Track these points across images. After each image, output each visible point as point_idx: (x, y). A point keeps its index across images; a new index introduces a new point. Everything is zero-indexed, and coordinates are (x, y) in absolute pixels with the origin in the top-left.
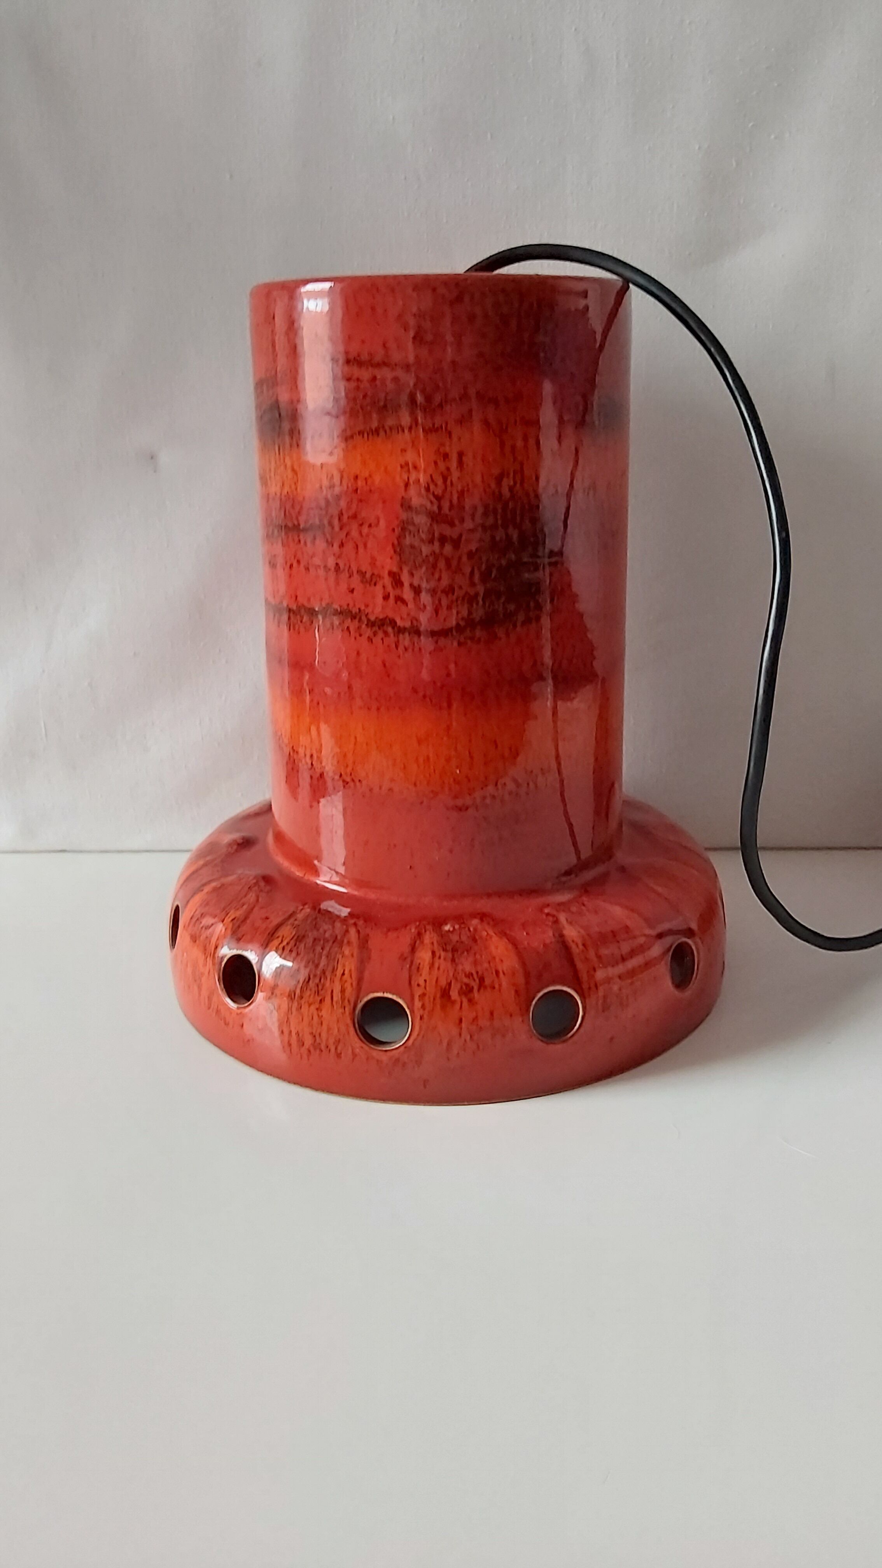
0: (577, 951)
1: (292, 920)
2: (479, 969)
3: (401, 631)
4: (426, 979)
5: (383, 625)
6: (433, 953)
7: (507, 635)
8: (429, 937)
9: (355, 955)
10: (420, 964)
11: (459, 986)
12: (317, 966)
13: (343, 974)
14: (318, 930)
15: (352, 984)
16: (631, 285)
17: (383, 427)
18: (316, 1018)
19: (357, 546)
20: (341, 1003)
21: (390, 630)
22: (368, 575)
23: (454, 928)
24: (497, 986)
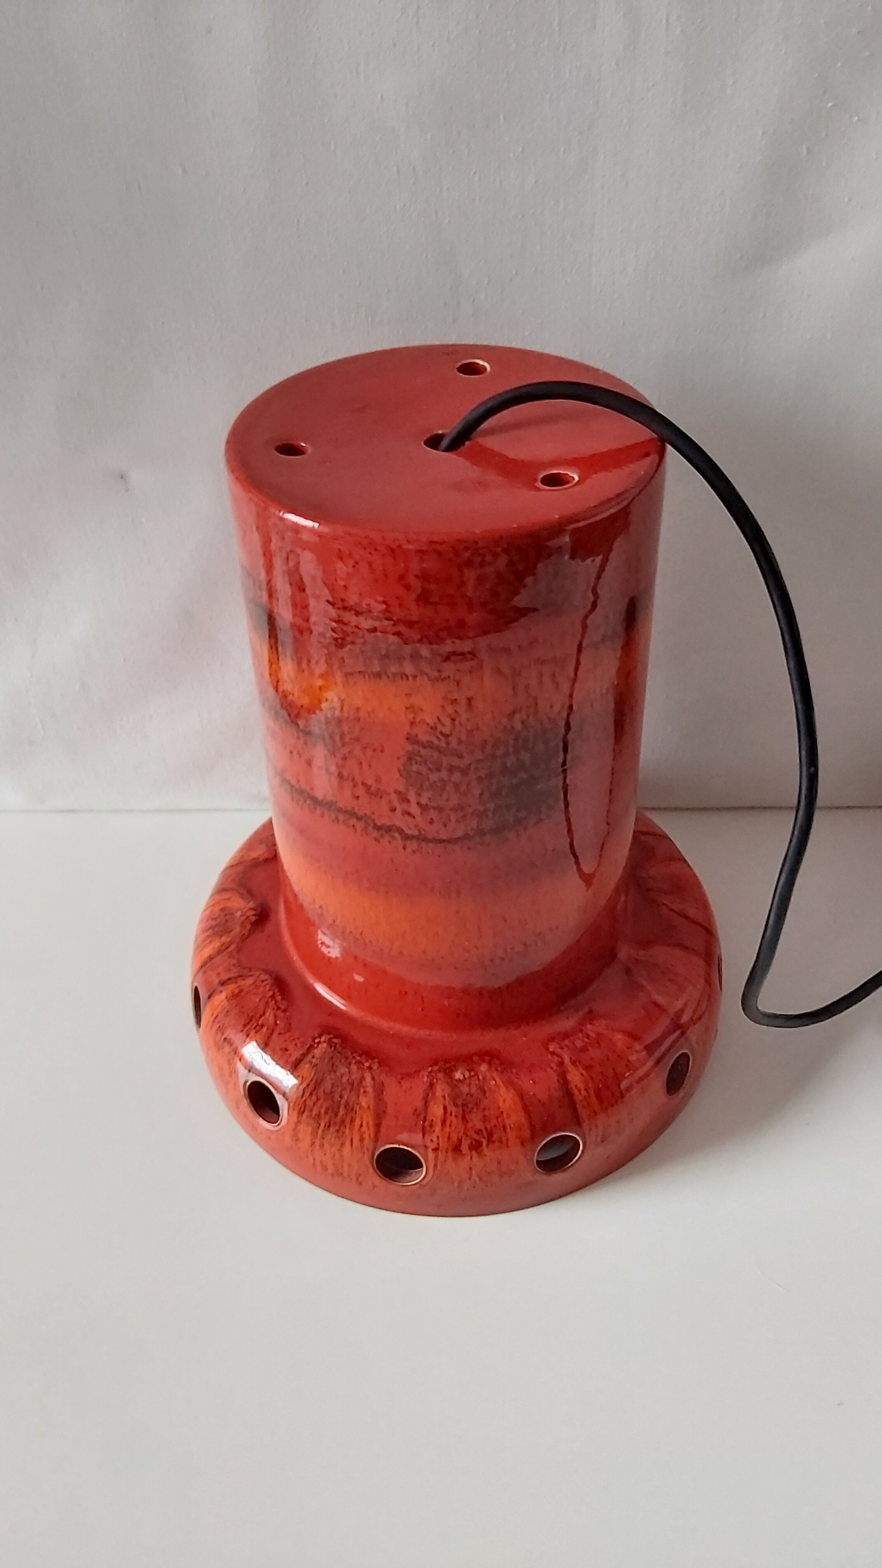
0: (580, 1098)
1: (310, 1056)
2: (488, 1126)
3: (407, 837)
4: (438, 1135)
5: (390, 830)
6: (445, 1108)
7: (518, 835)
8: (441, 1089)
9: (371, 1107)
10: (432, 1120)
11: (469, 1142)
12: (336, 1115)
13: (361, 1126)
14: (335, 1072)
15: (370, 1135)
16: (669, 448)
17: (386, 673)
18: (337, 1156)
19: (361, 763)
20: (360, 1149)
21: (397, 835)
22: (373, 789)
23: (464, 1076)
24: (505, 1142)
